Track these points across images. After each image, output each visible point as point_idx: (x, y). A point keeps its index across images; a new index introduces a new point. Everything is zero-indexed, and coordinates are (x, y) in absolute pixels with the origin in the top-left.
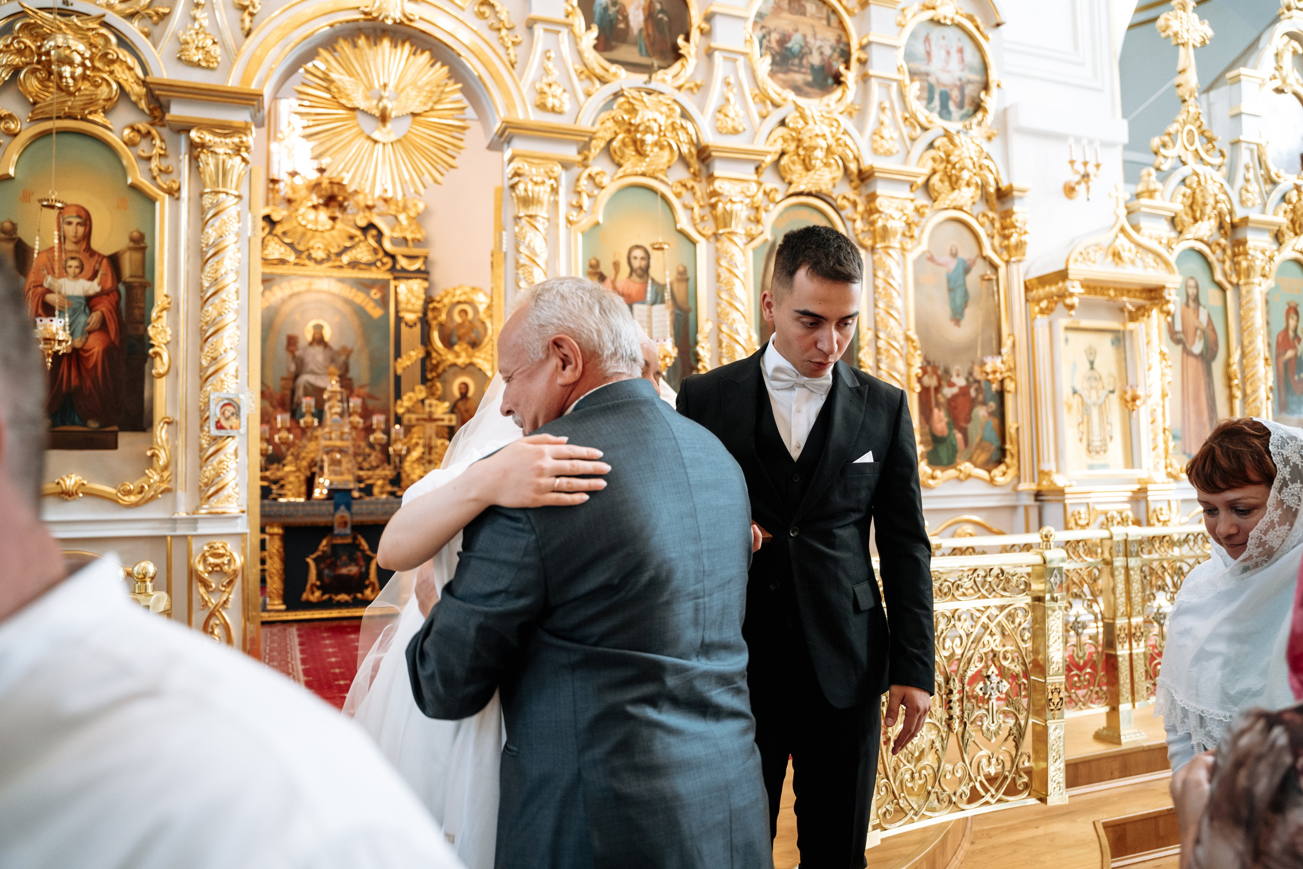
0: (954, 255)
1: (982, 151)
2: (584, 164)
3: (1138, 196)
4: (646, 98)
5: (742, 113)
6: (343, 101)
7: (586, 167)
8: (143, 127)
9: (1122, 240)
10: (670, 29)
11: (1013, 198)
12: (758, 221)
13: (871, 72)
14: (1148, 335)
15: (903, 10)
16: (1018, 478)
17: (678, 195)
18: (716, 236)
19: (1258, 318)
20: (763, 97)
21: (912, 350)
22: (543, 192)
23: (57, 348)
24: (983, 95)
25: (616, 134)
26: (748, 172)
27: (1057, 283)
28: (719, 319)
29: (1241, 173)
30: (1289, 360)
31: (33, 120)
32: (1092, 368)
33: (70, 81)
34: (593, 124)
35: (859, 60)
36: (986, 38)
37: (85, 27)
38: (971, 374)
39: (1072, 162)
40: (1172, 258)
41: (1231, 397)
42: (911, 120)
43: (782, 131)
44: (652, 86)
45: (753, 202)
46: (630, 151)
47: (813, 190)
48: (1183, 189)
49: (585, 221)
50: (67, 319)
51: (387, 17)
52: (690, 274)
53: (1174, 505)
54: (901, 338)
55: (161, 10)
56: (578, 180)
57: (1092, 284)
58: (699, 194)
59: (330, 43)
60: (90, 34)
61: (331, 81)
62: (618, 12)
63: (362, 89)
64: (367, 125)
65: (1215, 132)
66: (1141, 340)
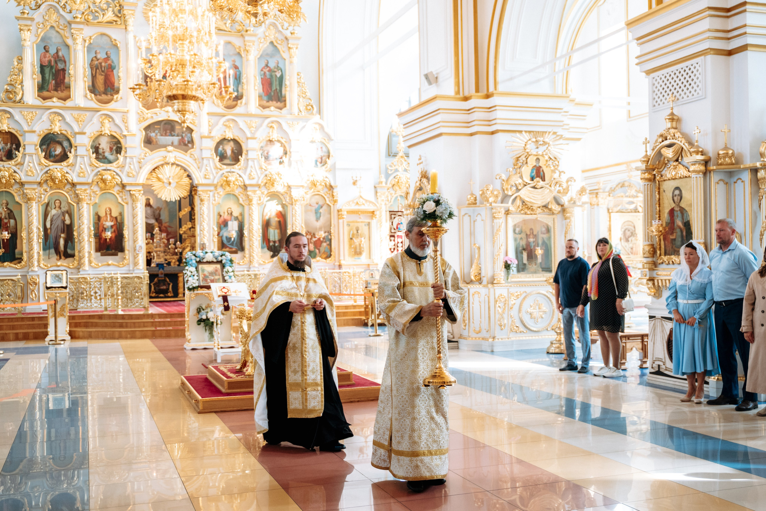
0: (317, 204)
2: (216, 190)
4: (230, 174)
5: (255, 174)
8: (121, 190)
9: (360, 199)
10: (237, 154)
16: (334, 261)
17: (239, 195)
18: (249, 205)
25: (223, 183)
26: (256, 189)
28: (250, 224)
31: (101, 191)
32: (357, 232)
34: (218, 181)
37: (111, 173)
44: (232, 170)
45: (258, 196)
46: (227, 186)
47: (275, 191)
48: (394, 179)
49: (216, 203)
51: (170, 162)
52: (243, 214)
54: (299, 227)
55: (124, 166)
56: (215, 194)
57: (353, 211)
58: (244, 195)
61: (158, 177)
62: (224, 151)
63: (165, 178)
64: (166, 185)
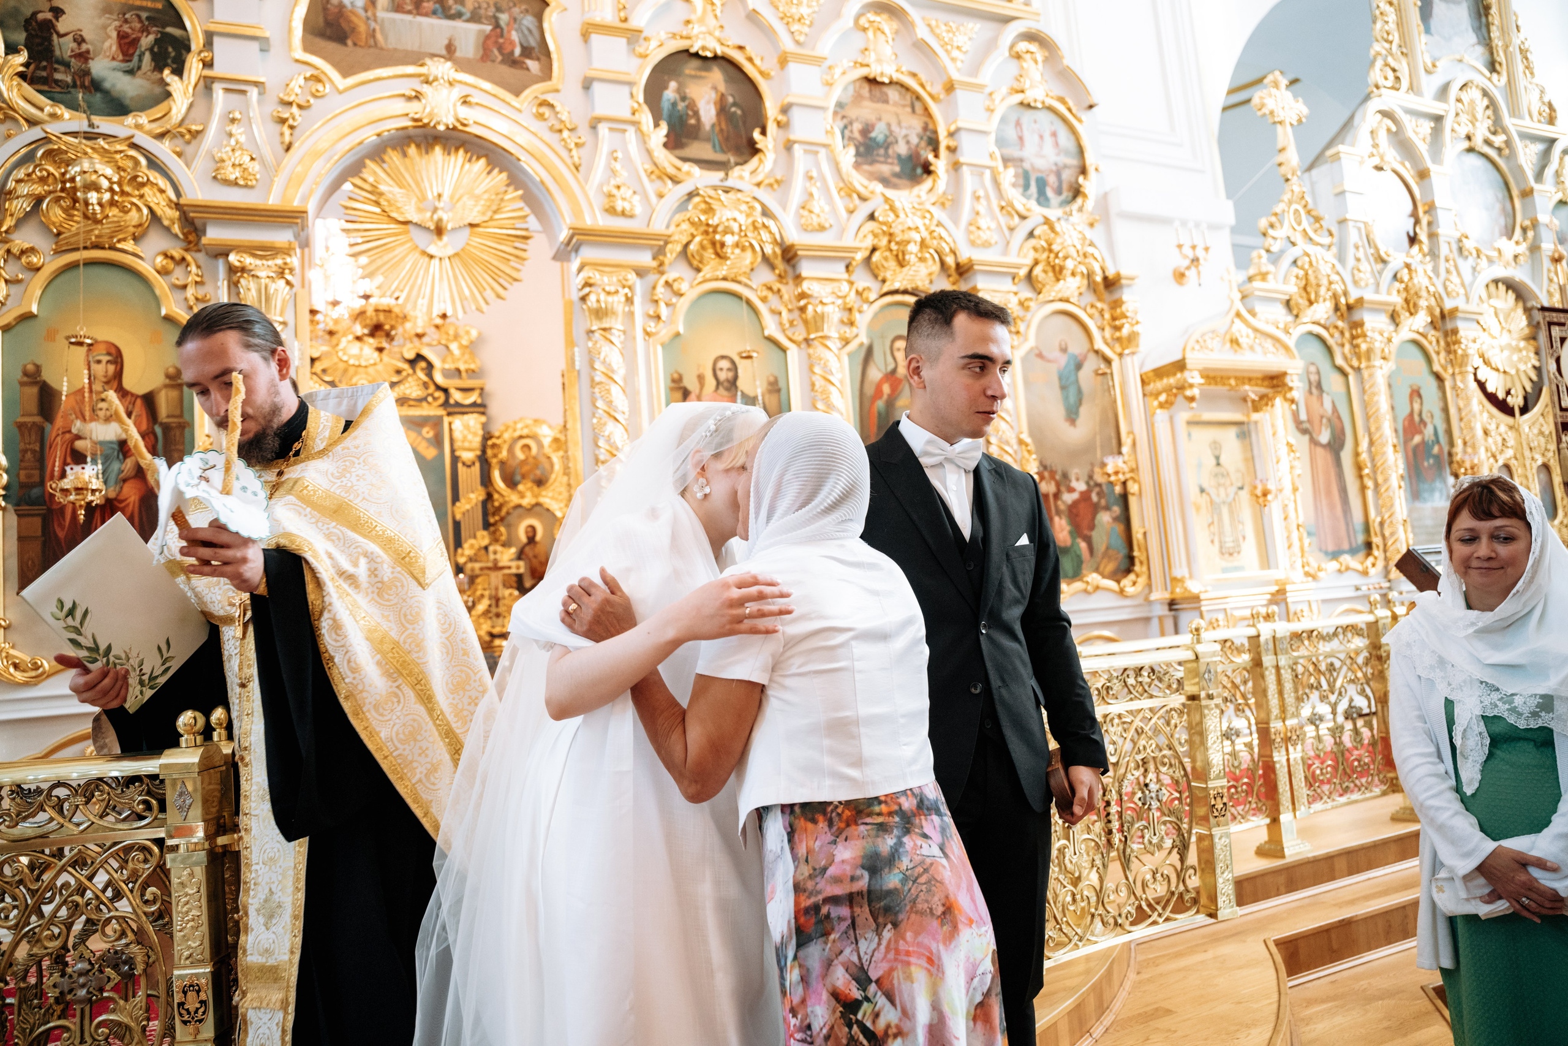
0: (1064, 350)
1: (1084, 238)
2: (660, 270)
3: (1250, 279)
4: (723, 196)
5: (827, 208)
6: (394, 215)
7: (662, 273)
8: (177, 253)
9: (1238, 324)
10: (744, 123)
11: (1121, 287)
12: (852, 324)
13: (962, 160)
14: (1273, 426)
15: (991, 94)
16: (1149, 586)
17: (764, 300)
18: (806, 340)
19: (1383, 403)
20: (849, 190)
21: (1026, 454)
22: (617, 302)
23: (90, 498)
24: (1081, 179)
25: (693, 236)
26: (838, 270)
27: (1175, 374)
29: (1351, 251)
30: (1417, 446)
31: (58, 252)
32: (1218, 464)
33: (97, 208)
34: (668, 227)
35: (949, 148)
36: (1080, 120)
37: (112, 149)
38: (1091, 477)
39: (1180, 246)
40: (1291, 342)
41: (1363, 488)
42: (1007, 208)
43: (871, 225)
44: (729, 183)
45: (845, 303)
46: (709, 254)
47: (909, 287)
48: (1295, 270)
49: (664, 332)
50: (100, 467)
51: (438, 123)
52: (782, 384)
53: (1314, 607)
54: (1014, 442)
55: (194, 128)
56: (654, 288)
57: (1212, 374)
58: (786, 297)
59: (377, 153)
60: (118, 156)
61: (381, 194)
62: (687, 107)
63: (414, 200)
64: (422, 239)
65: (1321, 211)
66: (1268, 431)
